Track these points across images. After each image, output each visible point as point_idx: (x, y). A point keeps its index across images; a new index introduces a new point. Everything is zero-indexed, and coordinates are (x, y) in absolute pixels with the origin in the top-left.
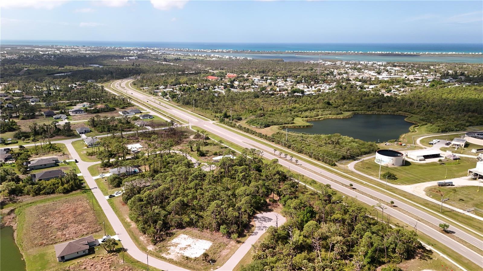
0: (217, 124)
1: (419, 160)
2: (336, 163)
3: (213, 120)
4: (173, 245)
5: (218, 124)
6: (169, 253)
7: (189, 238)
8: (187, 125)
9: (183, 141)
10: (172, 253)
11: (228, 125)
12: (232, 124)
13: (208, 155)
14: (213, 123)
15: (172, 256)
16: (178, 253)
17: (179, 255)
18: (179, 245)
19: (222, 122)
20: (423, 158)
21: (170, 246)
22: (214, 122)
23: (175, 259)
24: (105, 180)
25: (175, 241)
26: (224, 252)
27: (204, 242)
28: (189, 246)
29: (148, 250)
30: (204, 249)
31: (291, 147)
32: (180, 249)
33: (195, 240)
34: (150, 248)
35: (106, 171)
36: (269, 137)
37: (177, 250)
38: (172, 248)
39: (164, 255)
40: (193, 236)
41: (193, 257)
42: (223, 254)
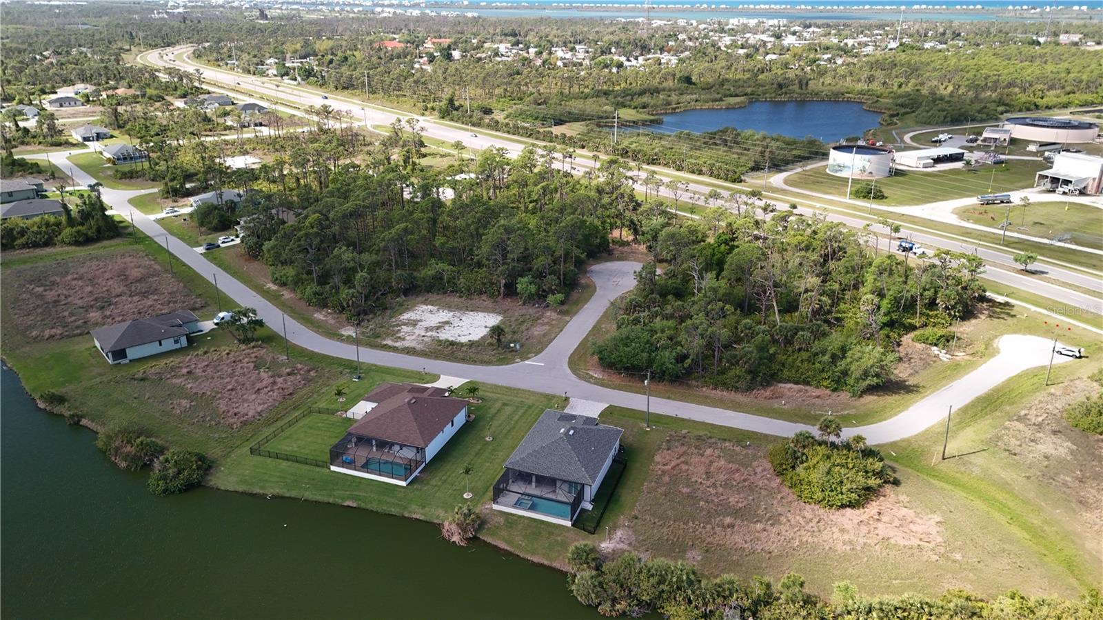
2: (743, 178)
4: (405, 324)
6: (400, 337)
7: (441, 311)
8: (361, 124)
10: (408, 338)
15: (409, 342)
16: (423, 336)
17: (425, 339)
18: (420, 323)
21: (398, 325)
23: (418, 347)
24: (185, 220)
25: (406, 316)
26: (537, 331)
27: (481, 314)
28: (448, 323)
29: (343, 336)
30: (486, 327)
31: (630, 154)
32: (427, 329)
33: (457, 313)
34: (349, 331)
35: (180, 204)
36: (571, 138)
37: (419, 331)
38: (405, 328)
39: (389, 342)
40: (449, 308)
41: (464, 340)
42: (536, 333)
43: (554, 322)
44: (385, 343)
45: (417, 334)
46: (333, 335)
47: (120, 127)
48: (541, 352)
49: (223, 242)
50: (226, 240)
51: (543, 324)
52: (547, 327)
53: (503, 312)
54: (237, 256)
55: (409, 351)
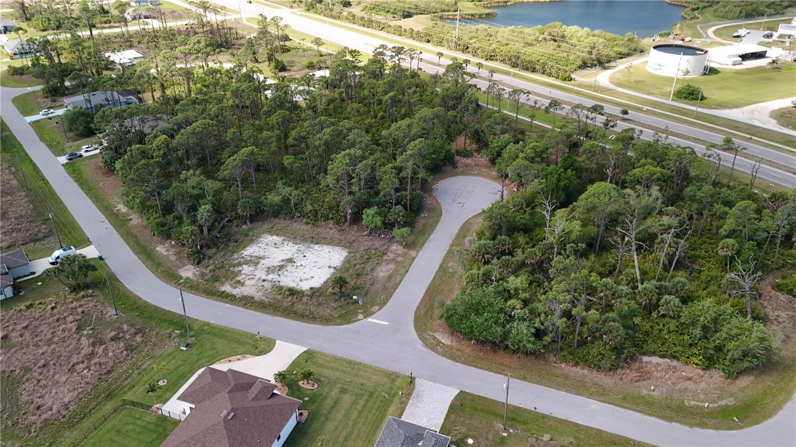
0: (301, 14)
1: (731, 63)
2: (572, 76)
3: (292, 7)
4: (247, 263)
5: (304, 13)
6: (239, 282)
7: (286, 243)
8: (238, 16)
9: (234, 45)
10: (247, 283)
11: (325, 16)
12: (334, 13)
13: (295, 68)
14: (292, 13)
15: (249, 289)
16: (264, 281)
17: (266, 284)
18: (262, 261)
19: (312, 11)
20: (741, 59)
21: (240, 264)
22: (292, 10)
23: (258, 296)
24: (57, 123)
25: (250, 251)
26: (383, 272)
27: (326, 248)
28: (290, 261)
29: (181, 278)
30: (330, 267)
31: (469, 49)
32: (269, 270)
33: (302, 247)
34: (188, 272)
35: (58, 104)
36: (418, 33)
37: (261, 274)
38: (246, 269)
39: (227, 288)
40: (295, 238)
41: (305, 286)
42: (381, 274)
43: (400, 259)
44: (223, 288)
45: (257, 277)
46: (170, 276)
47: (28, 19)
48: (385, 303)
49: (86, 151)
50: (88, 149)
51: (389, 262)
52: (392, 266)
53: (348, 245)
54: (96, 168)
55: (247, 302)
